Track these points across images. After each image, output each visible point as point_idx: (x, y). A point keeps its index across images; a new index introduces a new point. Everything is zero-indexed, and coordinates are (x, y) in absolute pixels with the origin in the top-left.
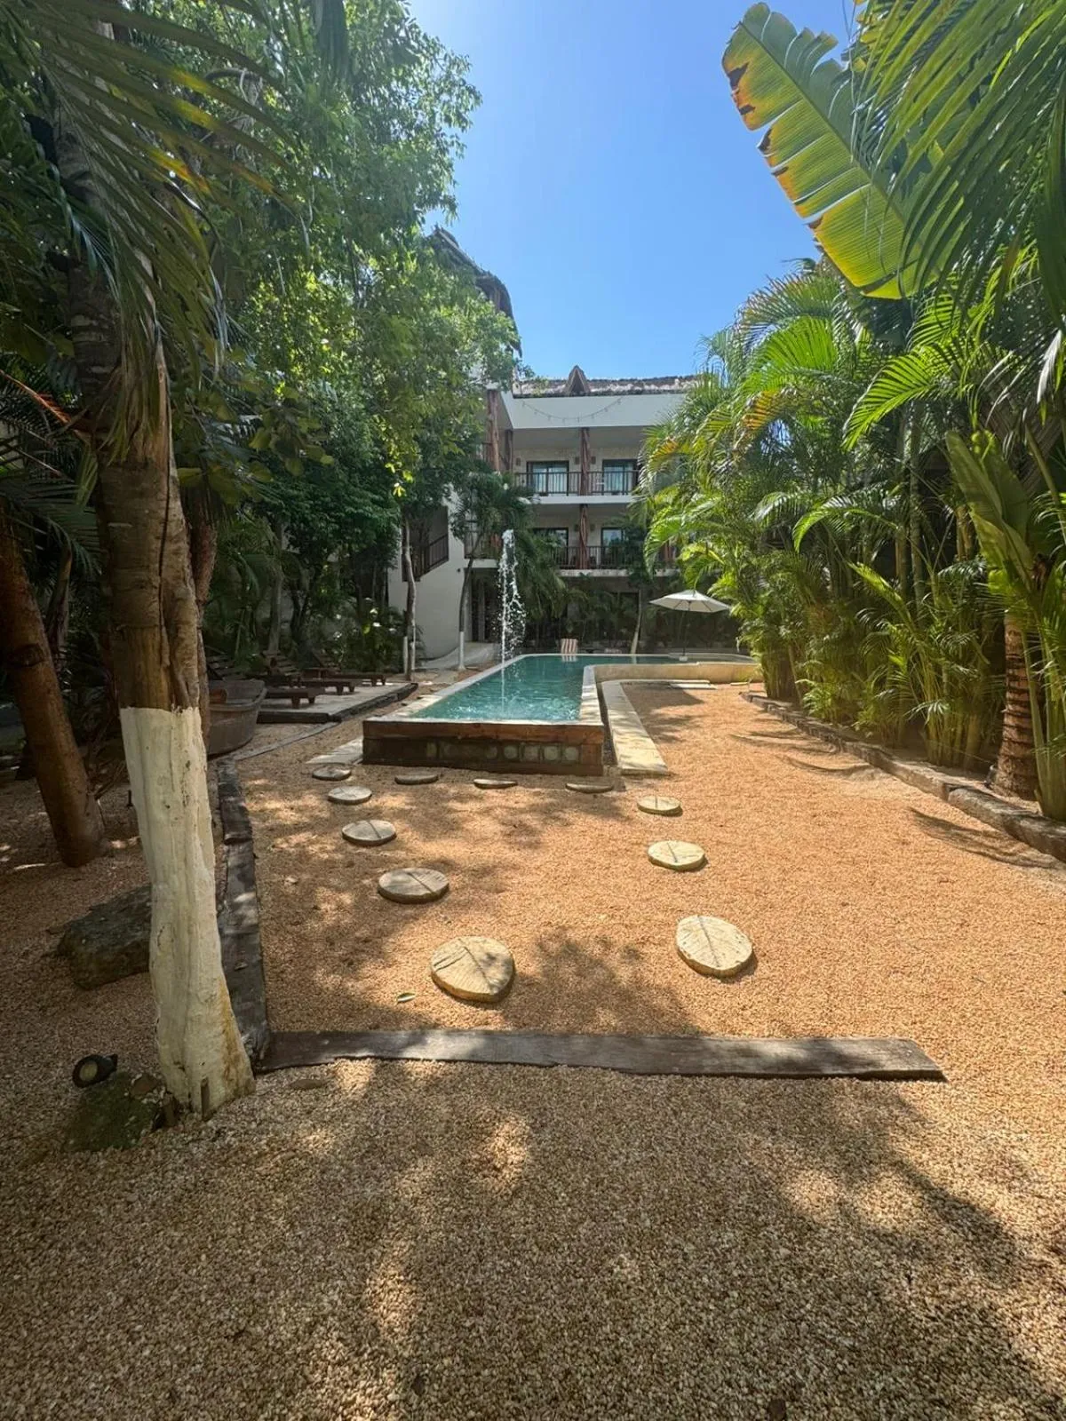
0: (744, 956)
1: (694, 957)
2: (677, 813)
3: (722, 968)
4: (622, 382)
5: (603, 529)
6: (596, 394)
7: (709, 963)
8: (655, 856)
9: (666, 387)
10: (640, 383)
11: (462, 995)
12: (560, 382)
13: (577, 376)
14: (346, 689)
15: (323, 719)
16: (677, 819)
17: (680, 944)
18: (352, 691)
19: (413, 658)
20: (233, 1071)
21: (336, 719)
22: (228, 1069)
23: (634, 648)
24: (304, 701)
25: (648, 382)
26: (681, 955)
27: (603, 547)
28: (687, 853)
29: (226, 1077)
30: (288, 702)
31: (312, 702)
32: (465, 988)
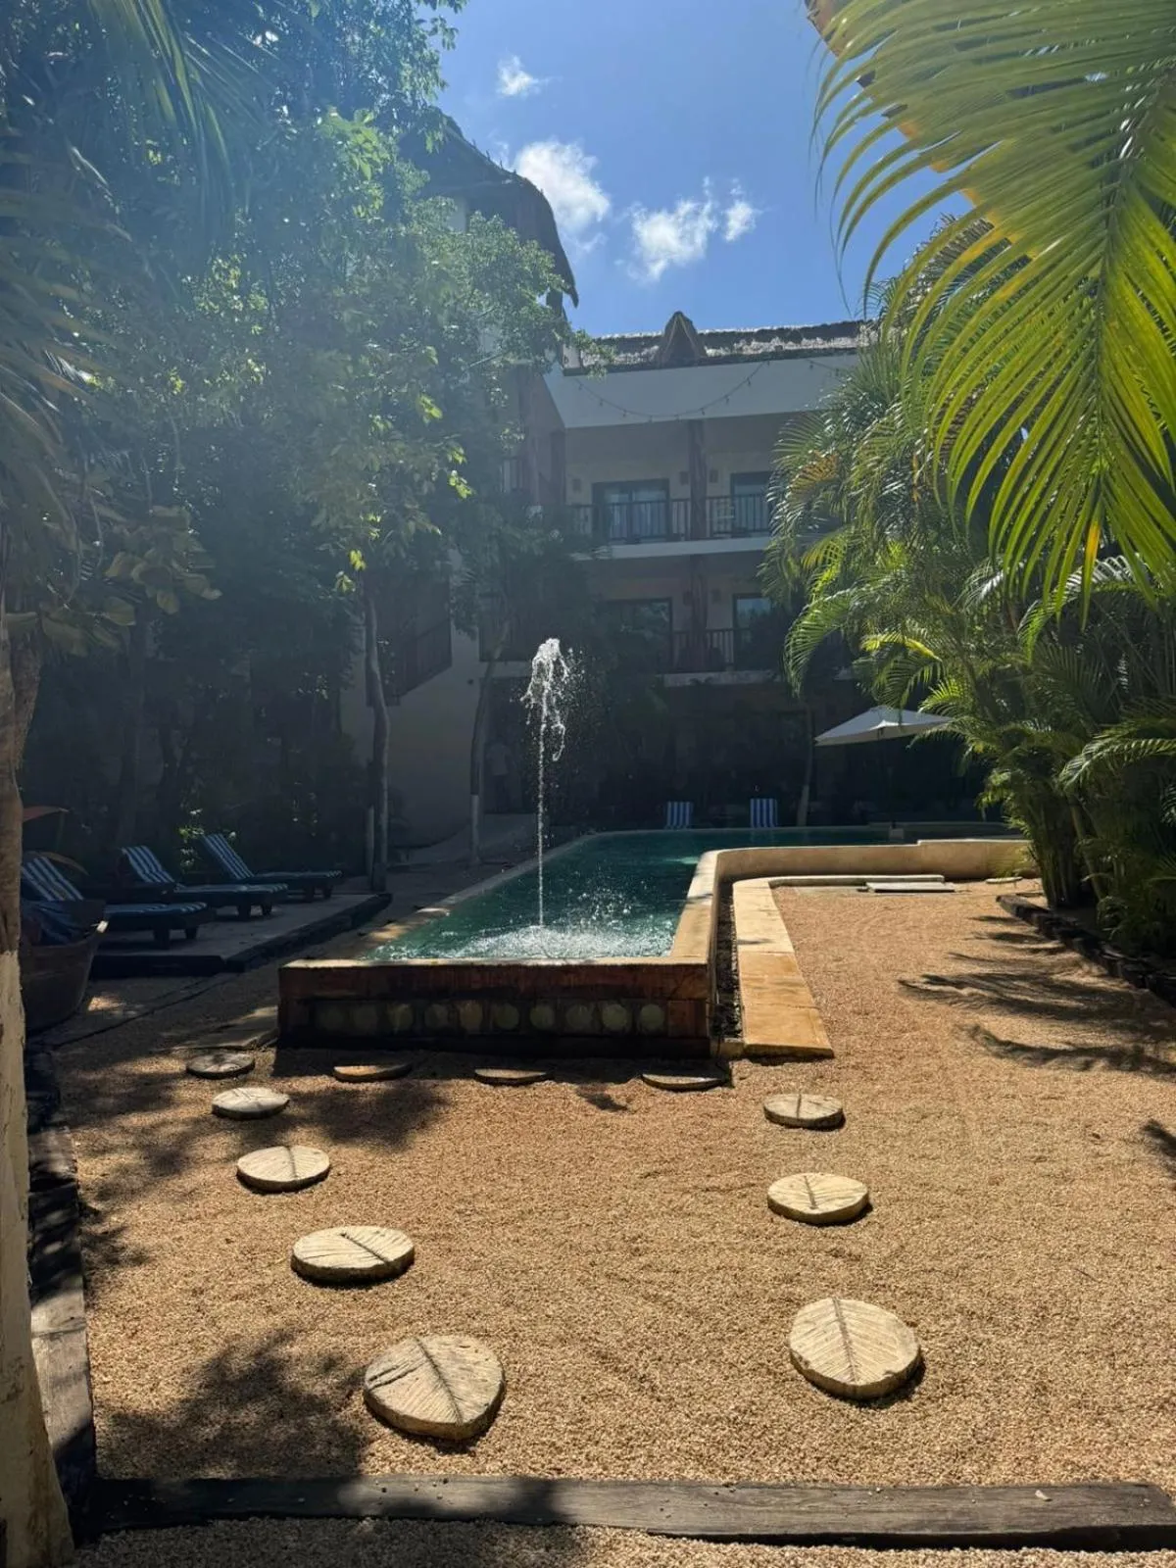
0: (901, 1362)
1: (814, 1366)
2: (835, 1122)
3: (861, 1383)
4: (764, 336)
5: (736, 597)
6: (716, 361)
7: (838, 1373)
8: (778, 1198)
9: (843, 342)
10: (795, 336)
11: (409, 1426)
12: (649, 341)
13: (680, 329)
14: (256, 911)
15: (210, 967)
16: (834, 1133)
17: (794, 1346)
18: (267, 912)
19: (384, 846)
20: (42, 1522)
21: (236, 966)
22: (35, 1516)
23: (802, 816)
24: (176, 934)
25: (810, 333)
26: (796, 1362)
27: (737, 631)
28: (837, 1191)
29: (31, 1527)
30: (149, 936)
31: (191, 935)
32: (415, 1414)
